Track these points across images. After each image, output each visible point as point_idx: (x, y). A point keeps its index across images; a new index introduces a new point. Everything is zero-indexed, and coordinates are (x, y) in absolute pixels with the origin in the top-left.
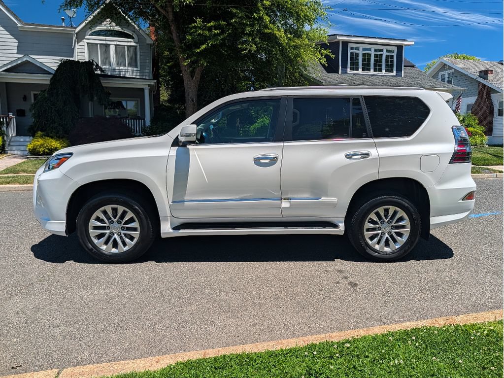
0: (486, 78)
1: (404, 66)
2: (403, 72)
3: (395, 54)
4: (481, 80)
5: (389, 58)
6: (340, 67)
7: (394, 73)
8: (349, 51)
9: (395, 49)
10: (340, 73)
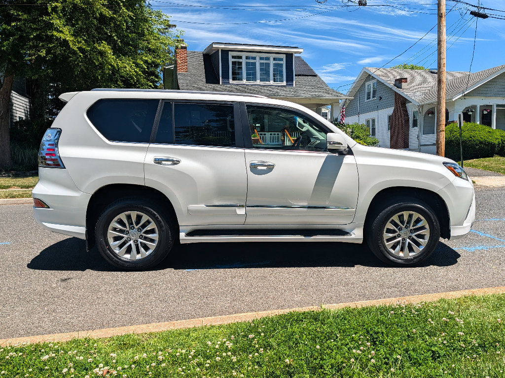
0: (400, 87)
1: (296, 75)
2: (294, 82)
3: (284, 63)
4: (395, 89)
5: (278, 67)
6: (221, 78)
7: (284, 83)
8: (231, 60)
9: (284, 56)
10: (221, 83)
